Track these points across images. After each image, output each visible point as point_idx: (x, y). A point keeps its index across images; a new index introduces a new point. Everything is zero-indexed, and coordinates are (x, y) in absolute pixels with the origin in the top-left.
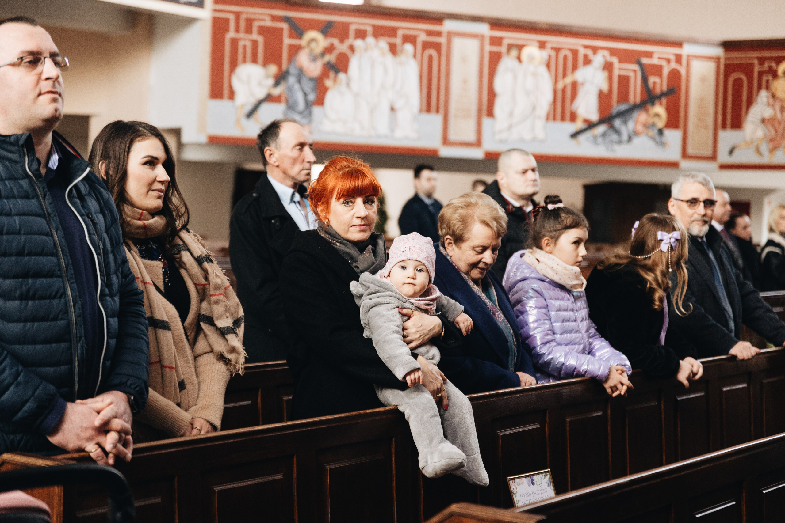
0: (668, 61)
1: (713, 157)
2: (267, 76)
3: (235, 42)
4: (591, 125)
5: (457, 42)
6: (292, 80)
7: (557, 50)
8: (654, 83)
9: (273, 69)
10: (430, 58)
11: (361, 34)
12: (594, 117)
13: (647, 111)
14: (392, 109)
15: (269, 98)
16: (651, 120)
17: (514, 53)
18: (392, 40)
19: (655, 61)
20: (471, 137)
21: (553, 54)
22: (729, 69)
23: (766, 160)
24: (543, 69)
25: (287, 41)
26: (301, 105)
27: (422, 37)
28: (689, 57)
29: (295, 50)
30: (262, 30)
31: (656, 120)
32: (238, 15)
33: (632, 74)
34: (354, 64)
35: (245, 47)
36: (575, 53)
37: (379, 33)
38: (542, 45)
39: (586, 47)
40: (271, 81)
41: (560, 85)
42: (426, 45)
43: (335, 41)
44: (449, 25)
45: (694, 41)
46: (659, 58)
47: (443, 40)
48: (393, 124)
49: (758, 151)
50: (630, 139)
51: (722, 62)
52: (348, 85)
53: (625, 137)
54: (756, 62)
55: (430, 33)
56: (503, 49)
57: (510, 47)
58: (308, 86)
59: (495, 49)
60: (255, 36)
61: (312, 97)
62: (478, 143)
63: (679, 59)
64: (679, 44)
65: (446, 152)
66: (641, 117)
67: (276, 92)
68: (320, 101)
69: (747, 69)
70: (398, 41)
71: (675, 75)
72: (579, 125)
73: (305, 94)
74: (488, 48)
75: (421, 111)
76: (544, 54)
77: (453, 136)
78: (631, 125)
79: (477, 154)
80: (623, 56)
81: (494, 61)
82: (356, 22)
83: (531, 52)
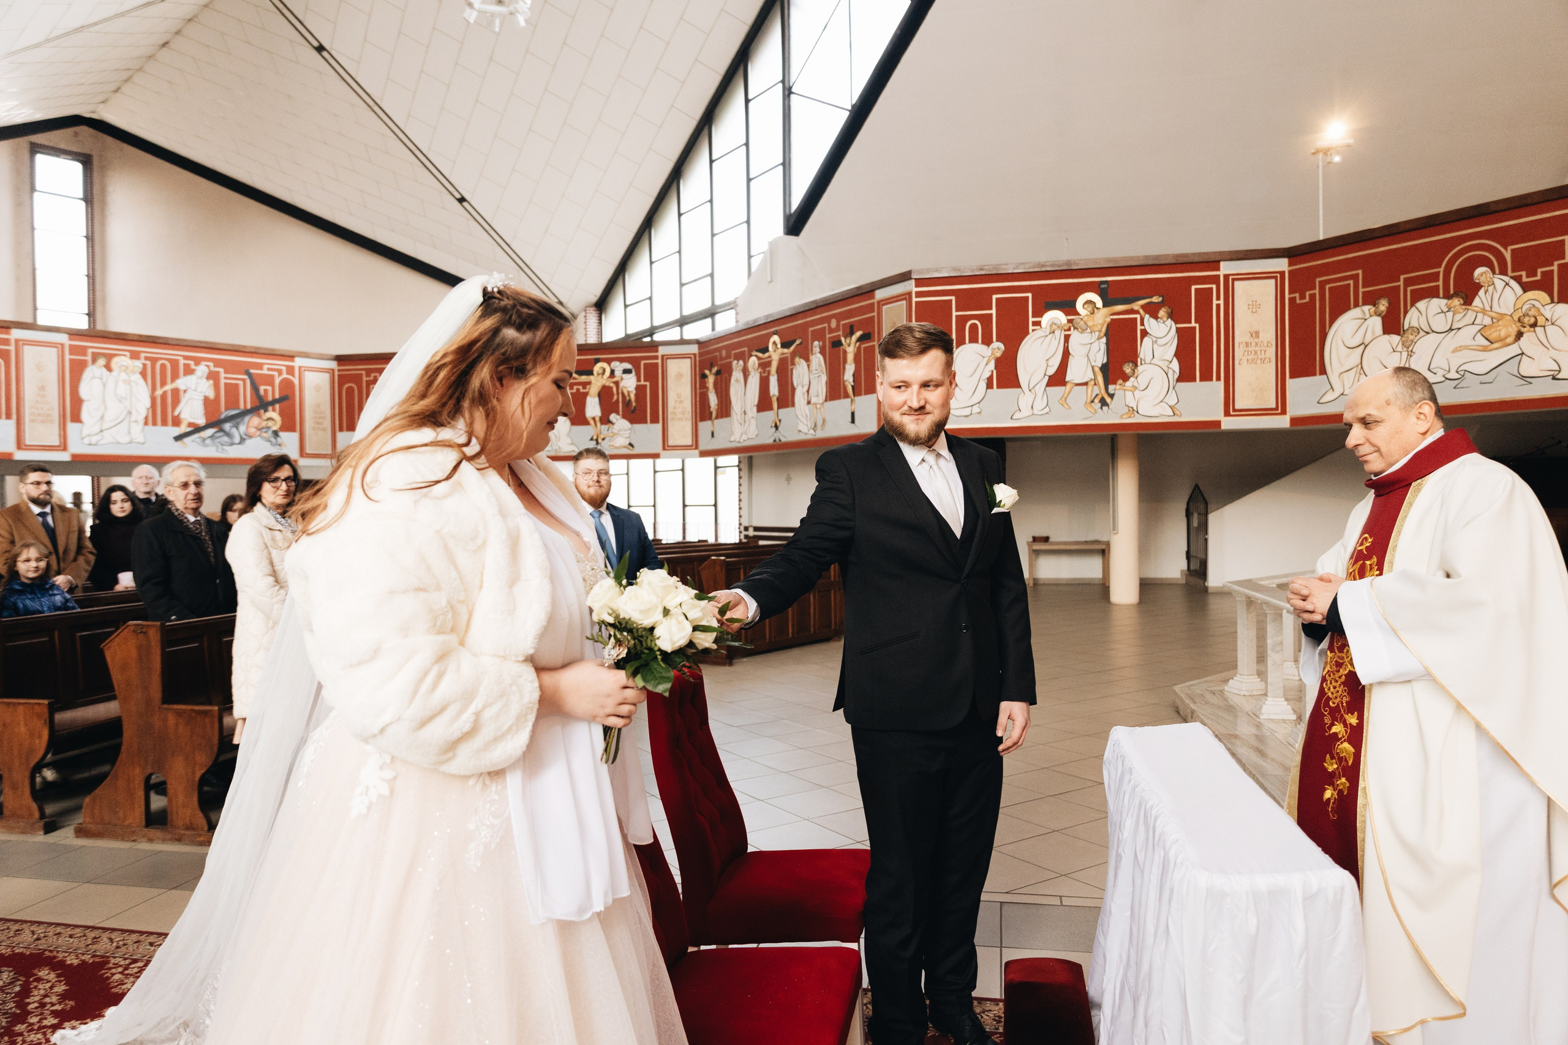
0: (280, 372)
4: (197, 429)
5: (28, 352)
8: (266, 391)
12: (201, 421)
13: (260, 416)
16: (264, 424)
17: (102, 362)
19: (264, 372)
20: (55, 441)
22: (343, 379)
24: (138, 378)
28: (301, 370)
31: (270, 423)
33: (240, 383)
36: (174, 363)
38: (135, 356)
39: (186, 358)
41: (159, 393)
44: (16, 334)
45: (306, 355)
46: (269, 370)
47: (10, 348)
50: (242, 440)
51: (336, 373)
53: (237, 439)
54: (364, 372)
57: (95, 357)
59: (78, 358)
62: (64, 447)
63: (290, 370)
64: (291, 357)
65: (20, 456)
66: (255, 421)
69: (357, 379)
71: (287, 385)
72: (183, 429)
74: (68, 357)
76: (138, 364)
77: (28, 441)
78: (242, 428)
79: (65, 457)
80: (230, 367)
81: (78, 369)
83: (122, 361)
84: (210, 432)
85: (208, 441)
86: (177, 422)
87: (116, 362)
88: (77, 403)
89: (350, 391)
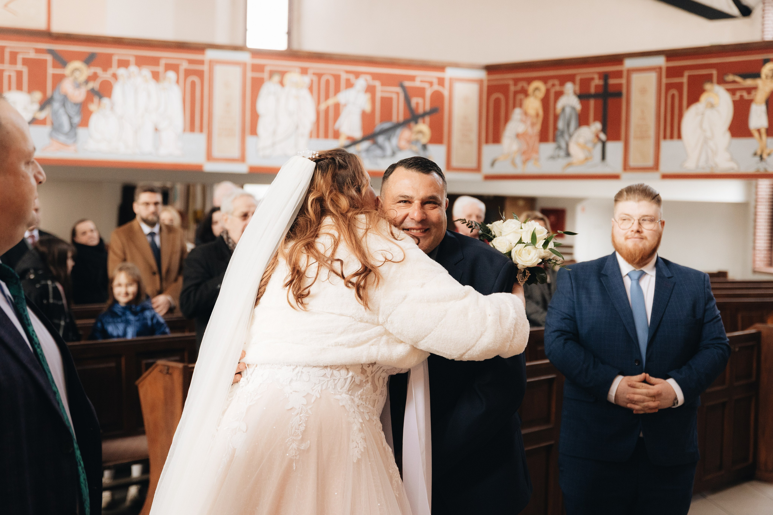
0: (431, 84)
1: (478, 169)
2: (32, 102)
4: (355, 142)
5: (219, 70)
6: (56, 105)
7: (320, 76)
8: (417, 104)
9: (38, 96)
10: (193, 84)
11: (124, 64)
12: (358, 134)
13: (410, 128)
14: (156, 130)
16: (414, 137)
17: (276, 78)
18: (155, 69)
19: (417, 84)
20: (236, 153)
21: (315, 79)
22: (492, 89)
23: (519, 170)
24: (305, 93)
25: (51, 71)
26: (66, 127)
27: (185, 65)
28: (451, 80)
29: (58, 79)
30: (26, 62)
31: (420, 136)
32: (2, 49)
33: (394, 96)
34: (117, 90)
35: (10, 77)
36: (337, 78)
37: (141, 62)
38: (304, 71)
39: (348, 72)
40: (36, 107)
41: (323, 107)
42: (188, 73)
43: (99, 70)
44: (210, 54)
45: (456, 65)
46: (422, 81)
47: (205, 68)
48: (157, 143)
49: (514, 163)
50: (394, 153)
51: (485, 84)
52: (112, 108)
53: (389, 152)
54: (511, 83)
55: (191, 62)
56: (266, 75)
57: (272, 74)
58: (73, 111)
59: (258, 75)
60: (19, 66)
61: (77, 120)
62: (242, 159)
63: (441, 82)
64: (441, 67)
65: (210, 167)
66: (406, 134)
67: (41, 115)
68: (85, 123)
69: (504, 89)
70: (161, 69)
71: (438, 97)
72: (343, 142)
73: (70, 118)
74: (250, 75)
75: (184, 130)
76: (306, 80)
77: (216, 153)
78: (394, 141)
79: (242, 168)
80: (386, 80)
82: (118, 53)
83: (293, 77)
84: (365, 144)
85: (363, 154)
86: (337, 135)
87: (288, 78)
88: (255, 117)
89: (497, 101)
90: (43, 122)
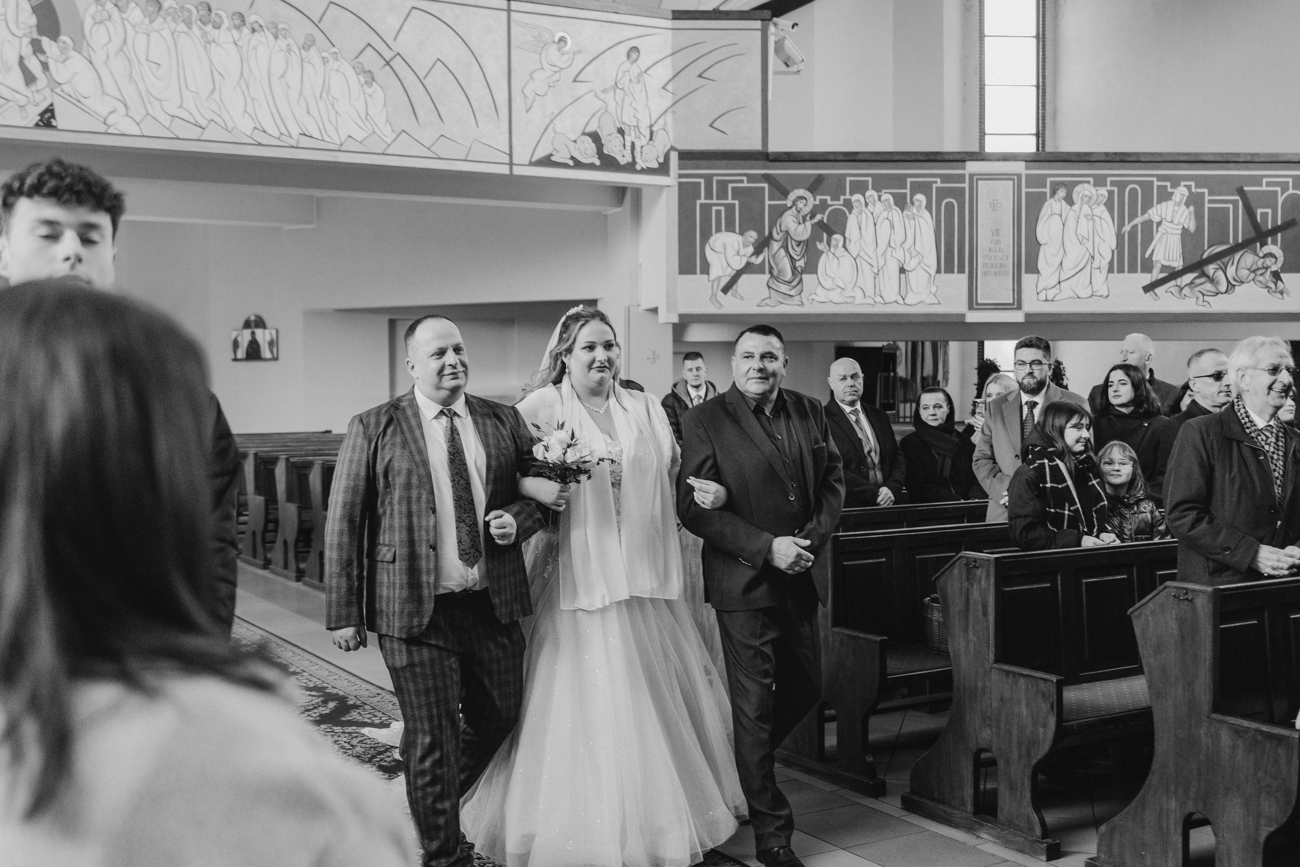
0: (1285, 186)
3: (706, 209)
4: (1174, 275)
5: (984, 187)
6: (775, 246)
8: (1264, 215)
10: (949, 208)
11: (859, 188)
13: (1255, 252)
14: (902, 270)
15: (749, 268)
16: (1260, 263)
17: (1062, 193)
18: (899, 191)
19: (1263, 187)
20: (1009, 297)
24: (1101, 210)
25: (769, 202)
26: (789, 275)
27: (937, 184)
30: (737, 193)
31: (1269, 261)
32: (708, 179)
33: (1229, 207)
34: (852, 222)
35: (718, 213)
37: (880, 184)
41: (1127, 228)
42: (943, 193)
43: (827, 198)
44: (972, 167)
46: (1270, 184)
47: (965, 185)
48: (903, 289)
50: (1231, 287)
53: (1223, 287)
55: (945, 178)
57: (1055, 187)
58: (797, 251)
59: (1036, 190)
60: (730, 200)
61: (801, 264)
62: (1018, 305)
65: (973, 317)
67: (757, 261)
70: (906, 191)
71: (1294, 204)
72: (1156, 275)
73: (793, 262)
74: (1025, 190)
75: (938, 271)
76: (1103, 192)
77: (981, 298)
78: (1231, 270)
79: (1018, 317)
80: (1217, 186)
81: (1035, 204)
82: (851, 173)
83: (1085, 190)
84: (1188, 278)
85: (1186, 291)
86: (1147, 267)
87: (1079, 192)
90: (760, 269)
